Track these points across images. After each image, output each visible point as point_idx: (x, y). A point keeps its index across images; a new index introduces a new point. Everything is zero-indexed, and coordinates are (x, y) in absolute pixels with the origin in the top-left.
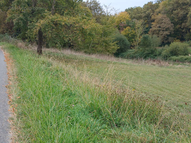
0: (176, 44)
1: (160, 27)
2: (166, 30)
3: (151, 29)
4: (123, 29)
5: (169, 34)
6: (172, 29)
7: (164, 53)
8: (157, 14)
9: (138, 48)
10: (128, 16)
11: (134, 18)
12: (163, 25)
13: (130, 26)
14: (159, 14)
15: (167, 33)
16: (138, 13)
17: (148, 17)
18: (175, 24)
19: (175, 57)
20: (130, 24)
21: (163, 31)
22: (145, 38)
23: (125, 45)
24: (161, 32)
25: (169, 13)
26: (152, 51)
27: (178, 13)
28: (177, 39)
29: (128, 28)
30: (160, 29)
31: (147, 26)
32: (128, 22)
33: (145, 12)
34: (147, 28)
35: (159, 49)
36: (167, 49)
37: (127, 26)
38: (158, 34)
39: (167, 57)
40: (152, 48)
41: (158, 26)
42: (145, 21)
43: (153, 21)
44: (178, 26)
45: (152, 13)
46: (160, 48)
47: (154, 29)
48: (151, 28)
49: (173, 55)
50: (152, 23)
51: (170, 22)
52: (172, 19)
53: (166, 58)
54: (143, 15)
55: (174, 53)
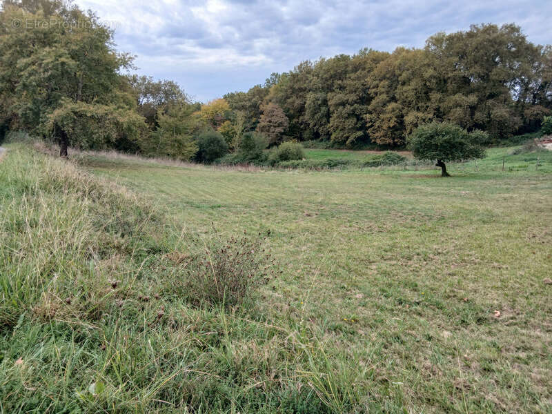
0: (289, 145)
1: (270, 122)
2: (278, 126)
3: (258, 125)
4: (220, 125)
5: (282, 131)
6: (286, 124)
7: (271, 157)
8: (267, 104)
9: (240, 152)
10: (226, 106)
11: (236, 108)
12: (275, 119)
13: (230, 120)
14: (270, 103)
15: (280, 129)
16: (241, 102)
17: (255, 106)
18: (291, 117)
19: (285, 163)
20: (229, 117)
21: (275, 127)
22: (248, 137)
23: (222, 147)
24: (272, 129)
25: (282, 101)
26: (257, 154)
27: (294, 102)
28: (294, 138)
29: (227, 123)
30: (271, 124)
31: (254, 120)
32: (227, 113)
33: (250, 100)
34: (254, 123)
35: (266, 152)
36: (275, 152)
37: (226, 120)
38: (268, 131)
39: (275, 162)
40: (257, 151)
41: (268, 120)
42: (250, 112)
43: (262, 113)
44: (295, 120)
45: (260, 102)
46: (268, 151)
47: (262, 124)
48: (259, 122)
49: (282, 160)
50: (261, 116)
51: (283, 115)
52: (287, 111)
53: (273, 164)
54: (248, 104)
55: (284, 157)
